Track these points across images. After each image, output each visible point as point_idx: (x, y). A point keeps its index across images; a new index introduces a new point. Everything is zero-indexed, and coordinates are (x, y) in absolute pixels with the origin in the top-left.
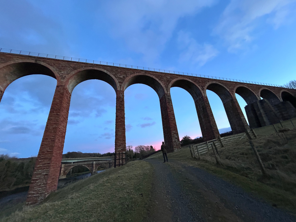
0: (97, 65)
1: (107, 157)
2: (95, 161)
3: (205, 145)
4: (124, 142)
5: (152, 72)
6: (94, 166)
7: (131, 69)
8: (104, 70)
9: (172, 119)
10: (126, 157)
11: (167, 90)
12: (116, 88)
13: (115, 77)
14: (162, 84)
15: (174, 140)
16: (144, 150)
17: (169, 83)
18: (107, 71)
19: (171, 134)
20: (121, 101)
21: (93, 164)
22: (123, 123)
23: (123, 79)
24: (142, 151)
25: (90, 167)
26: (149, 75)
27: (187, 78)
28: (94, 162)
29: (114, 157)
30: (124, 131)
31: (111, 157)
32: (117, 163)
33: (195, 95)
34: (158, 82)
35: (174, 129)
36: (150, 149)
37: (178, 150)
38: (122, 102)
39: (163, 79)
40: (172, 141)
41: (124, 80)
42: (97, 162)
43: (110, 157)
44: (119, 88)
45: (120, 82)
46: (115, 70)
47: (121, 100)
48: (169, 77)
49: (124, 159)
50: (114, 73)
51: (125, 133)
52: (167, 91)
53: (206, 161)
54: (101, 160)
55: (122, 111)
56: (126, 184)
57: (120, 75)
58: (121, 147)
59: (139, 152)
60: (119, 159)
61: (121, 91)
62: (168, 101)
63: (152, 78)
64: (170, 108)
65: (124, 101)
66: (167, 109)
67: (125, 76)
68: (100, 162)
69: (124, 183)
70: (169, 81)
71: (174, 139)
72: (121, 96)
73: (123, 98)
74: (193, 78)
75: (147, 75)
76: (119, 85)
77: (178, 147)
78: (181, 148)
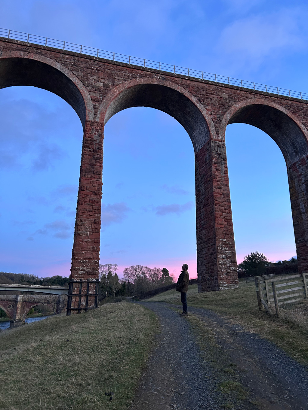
0: (37, 47)
1: (54, 287)
2: (23, 293)
3: (296, 282)
4: (95, 254)
5: (183, 77)
6: (19, 305)
7: (126, 66)
8: (55, 62)
9: (222, 206)
10: (96, 292)
11: (217, 129)
12: (85, 115)
13: (83, 83)
14: (204, 113)
15: (221, 261)
16: (145, 277)
17: (224, 112)
18: (62, 67)
19: (215, 244)
20: (94, 151)
21: (15, 301)
22: (95, 207)
23: (104, 91)
24: (141, 281)
25: (10, 307)
26: (174, 87)
27: (274, 101)
28: (20, 297)
29: (68, 288)
30: (97, 227)
31: (62, 288)
32: (72, 304)
33: (291, 149)
34: (196, 106)
35: (226, 234)
36: (160, 277)
37: (229, 286)
38: (96, 152)
39: (209, 100)
40: (216, 264)
41: (107, 94)
42: (27, 297)
43: (59, 287)
44: (93, 114)
45: (94, 100)
46: (84, 65)
47: (95, 147)
48: (226, 96)
49: (91, 296)
50: (82, 74)
51: (99, 233)
52: (218, 134)
53: (293, 325)
54: (38, 293)
55: (96, 176)
56: (79, 364)
57: (96, 81)
58: (87, 266)
59: (134, 280)
60: (80, 296)
61: (97, 122)
62: (216, 158)
63: (181, 96)
64: (218, 178)
65: (102, 149)
66: (211, 181)
67: (109, 83)
68: (35, 297)
69: (77, 360)
70: (224, 107)
71: (223, 258)
72: (96, 136)
73: (101, 142)
74: (290, 102)
75: (168, 84)
76: (92, 107)
77: (231, 279)
78: (236, 283)
